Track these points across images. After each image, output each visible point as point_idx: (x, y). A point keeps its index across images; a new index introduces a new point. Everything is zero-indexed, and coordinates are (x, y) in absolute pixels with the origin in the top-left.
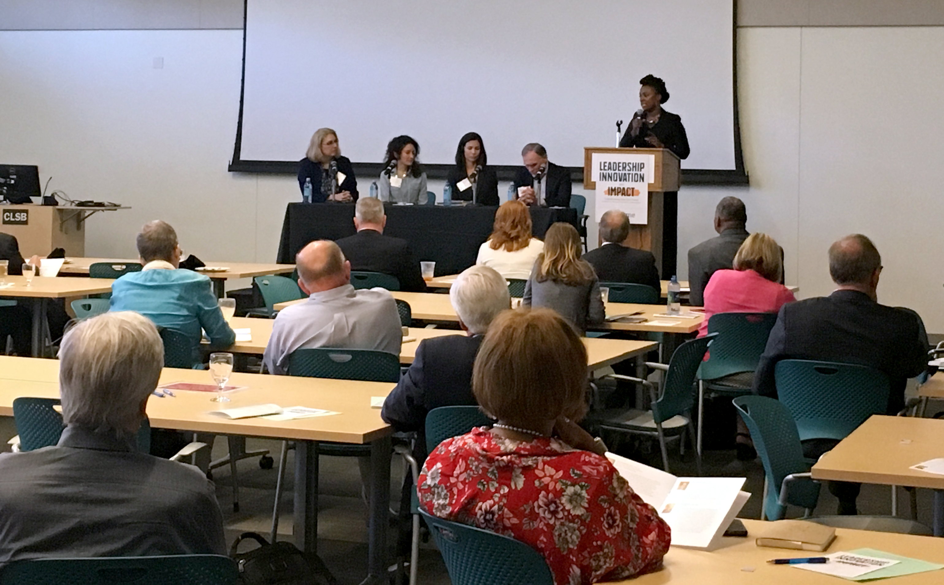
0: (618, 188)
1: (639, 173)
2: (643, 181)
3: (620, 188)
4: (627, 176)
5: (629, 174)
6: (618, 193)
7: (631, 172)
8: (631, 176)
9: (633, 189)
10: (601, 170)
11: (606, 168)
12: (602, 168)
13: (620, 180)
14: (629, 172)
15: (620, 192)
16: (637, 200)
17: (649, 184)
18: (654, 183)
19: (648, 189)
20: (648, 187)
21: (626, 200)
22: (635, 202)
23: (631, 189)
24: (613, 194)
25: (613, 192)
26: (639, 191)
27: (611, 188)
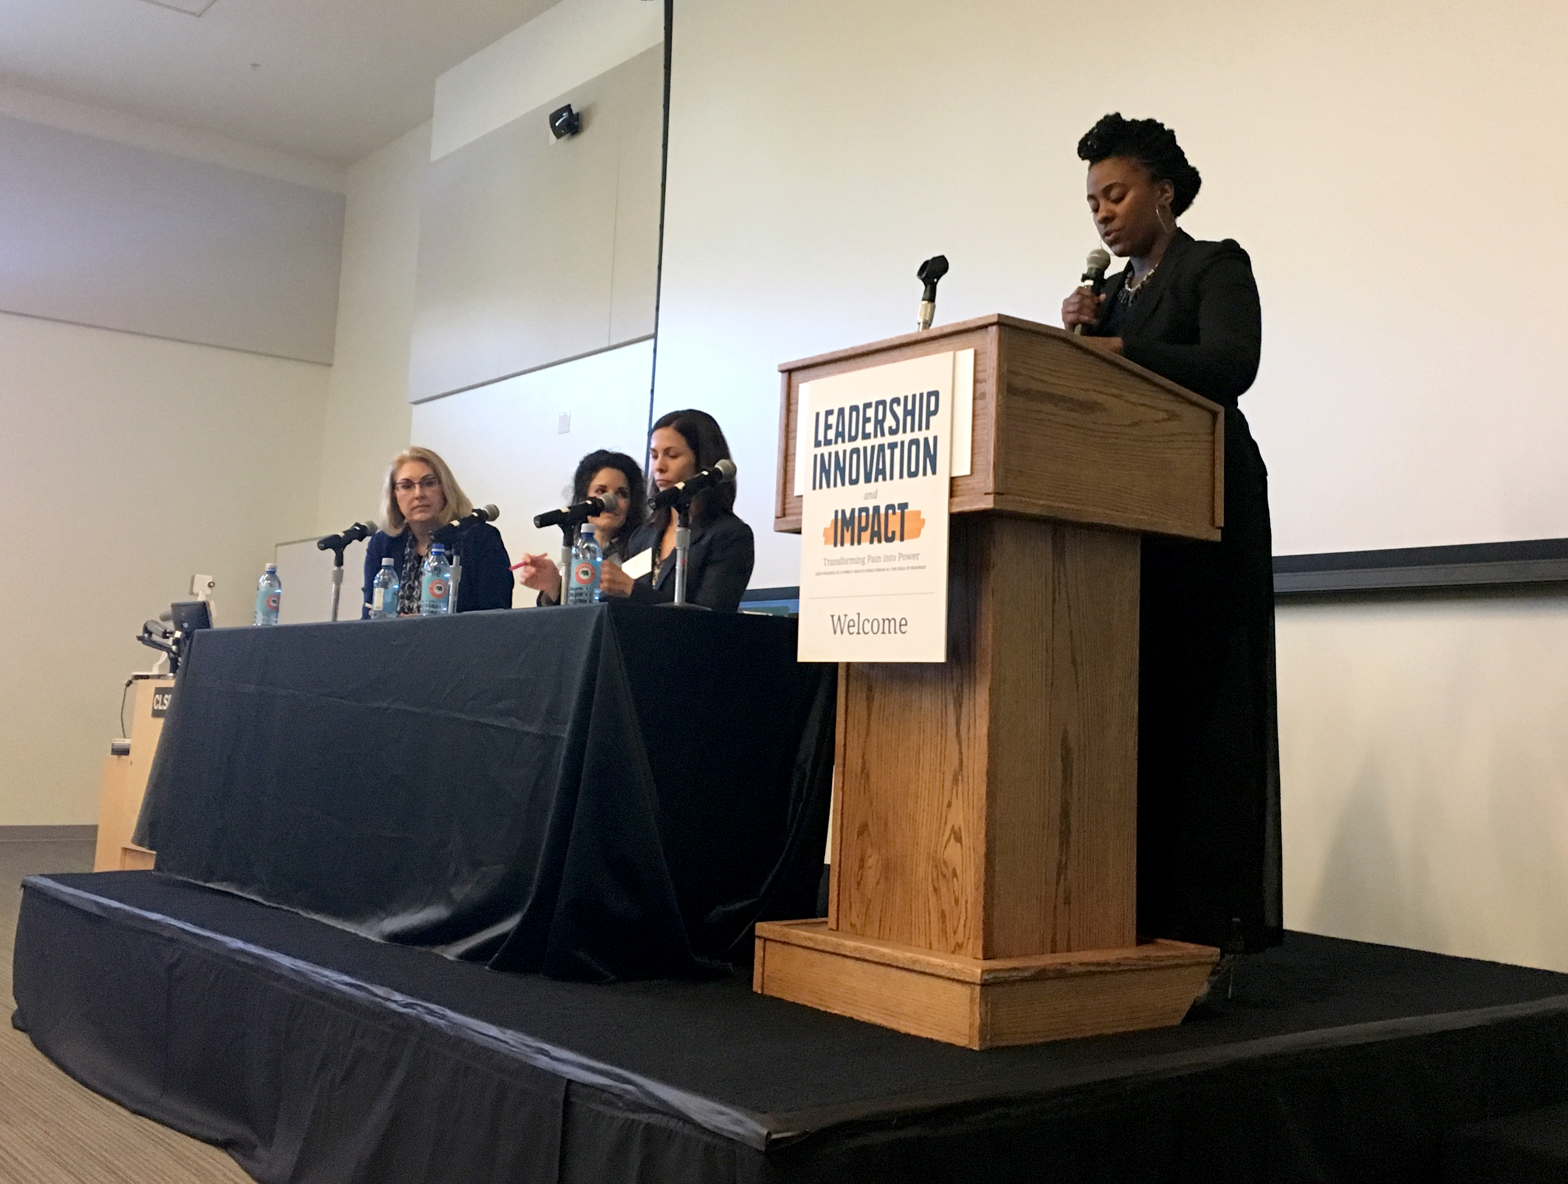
0: (861, 510)
1: (920, 435)
2: (934, 472)
3: (866, 510)
4: (888, 453)
5: (893, 446)
6: (862, 529)
7: (897, 438)
8: (897, 451)
9: (904, 506)
10: (817, 444)
11: (831, 434)
12: (821, 437)
13: (868, 480)
14: (893, 439)
15: (865, 529)
16: (915, 556)
17: (952, 480)
18: (968, 473)
19: (950, 504)
20: (952, 495)
21: (882, 559)
22: (908, 568)
23: (898, 511)
24: (847, 536)
25: (848, 531)
26: (922, 517)
27: (843, 512)
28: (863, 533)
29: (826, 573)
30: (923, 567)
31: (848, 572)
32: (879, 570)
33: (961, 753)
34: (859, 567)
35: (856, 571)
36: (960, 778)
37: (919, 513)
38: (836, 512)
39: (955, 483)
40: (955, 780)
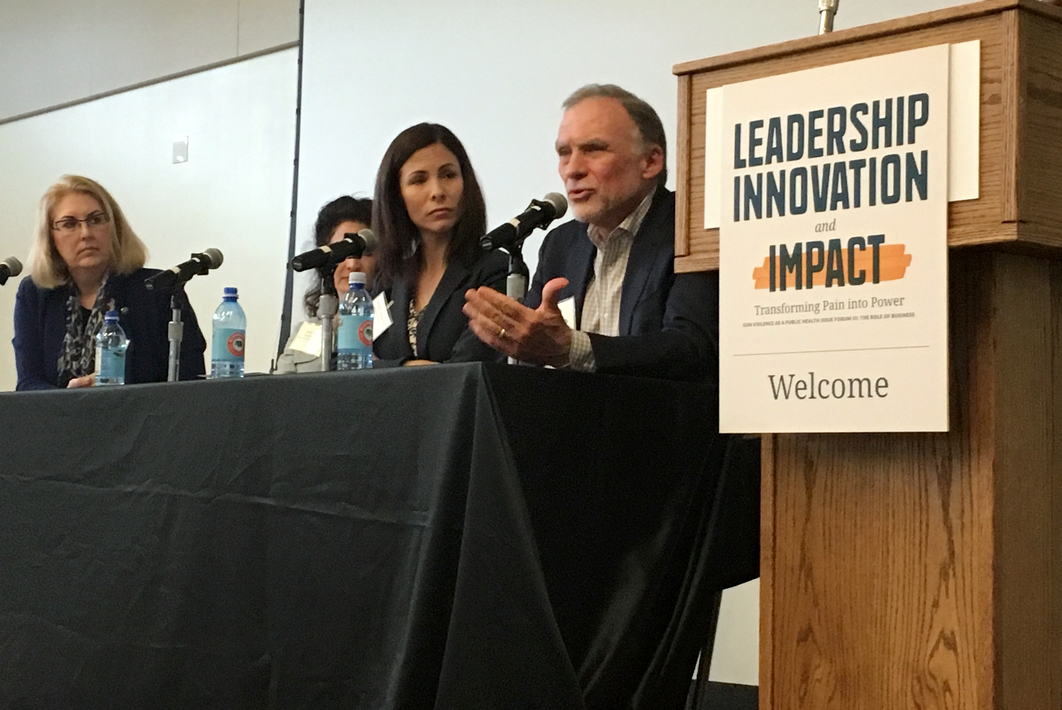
0: (811, 245)
1: (902, 151)
2: (924, 196)
3: (819, 245)
4: (850, 174)
5: (857, 165)
6: (812, 270)
7: (866, 154)
8: (865, 172)
9: (877, 240)
10: (739, 164)
11: (761, 152)
12: (745, 155)
13: (820, 206)
14: (858, 156)
15: (819, 268)
16: (898, 301)
17: (951, 205)
18: (976, 196)
19: (949, 236)
20: (951, 224)
21: (846, 305)
22: (887, 316)
23: (869, 246)
24: (791, 277)
25: (791, 271)
26: (906, 252)
27: (783, 247)
28: (815, 275)
29: (759, 324)
30: (912, 315)
31: (793, 322)
32: (842, 319)
33: (951, 542)
34: (811, 315)
35: (805, 321)
36: (951, 573)
37: (902, 247)
38: (773, 248)
39: (955, 210)
40: (944, 575)
